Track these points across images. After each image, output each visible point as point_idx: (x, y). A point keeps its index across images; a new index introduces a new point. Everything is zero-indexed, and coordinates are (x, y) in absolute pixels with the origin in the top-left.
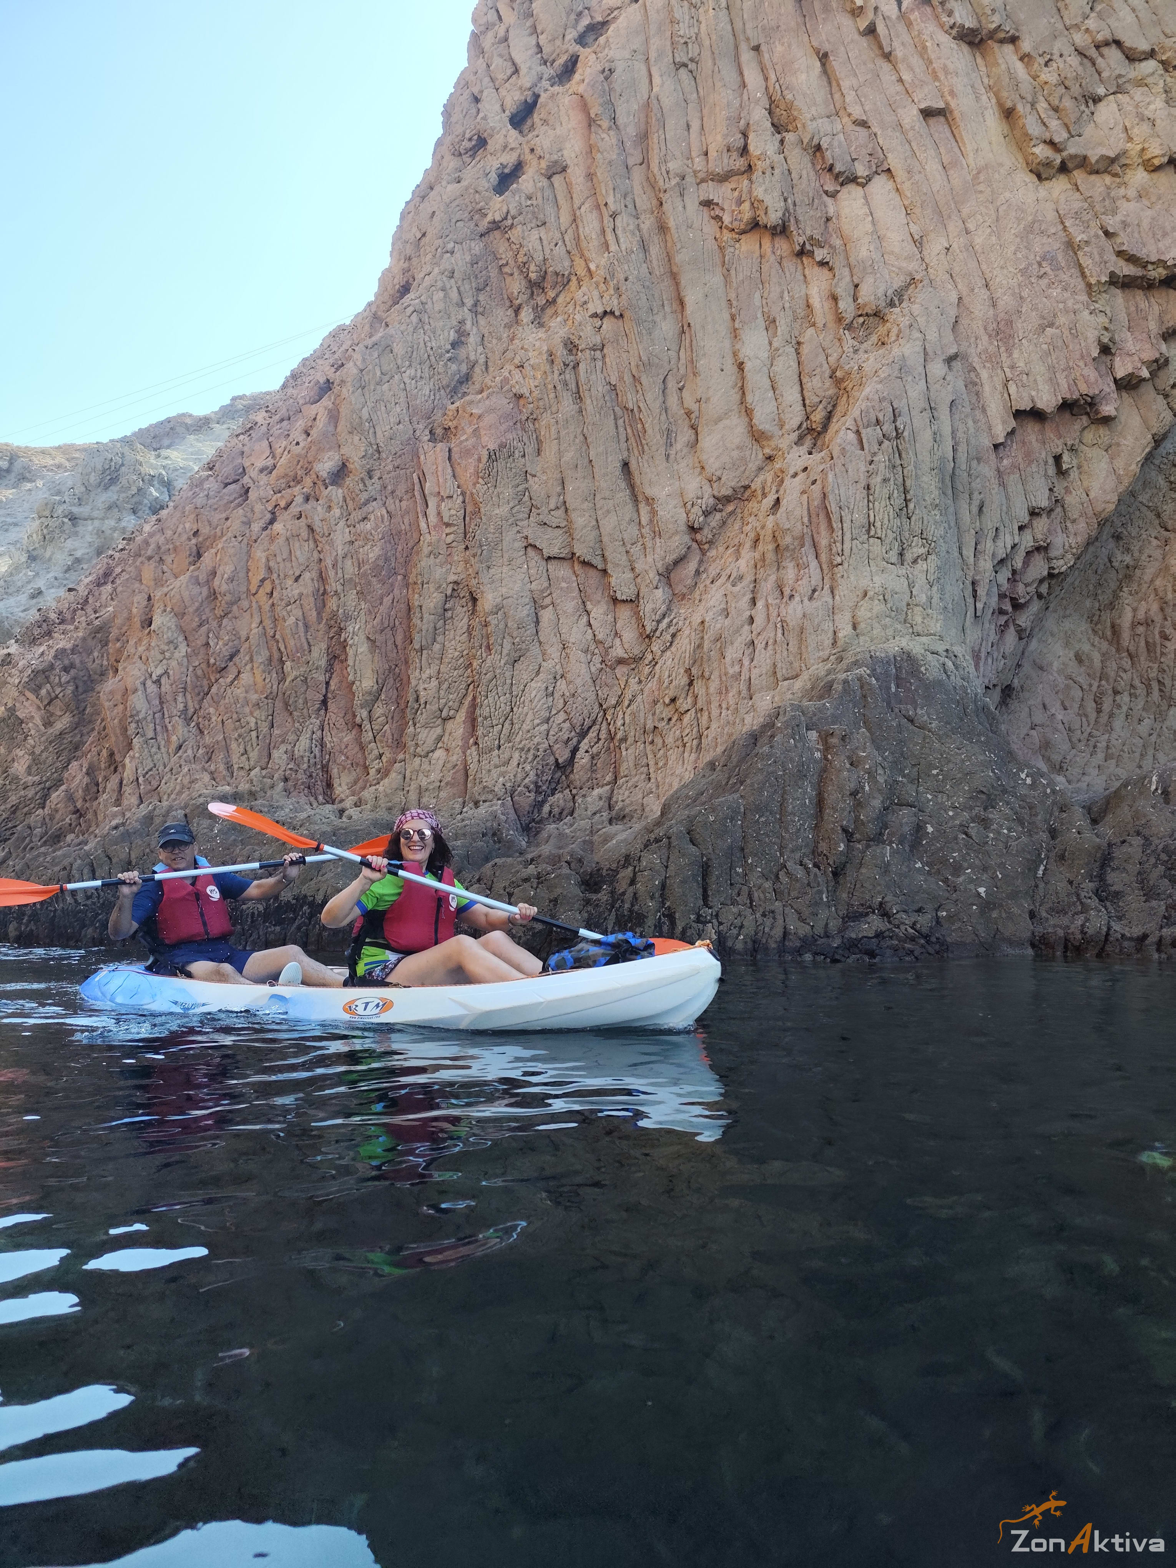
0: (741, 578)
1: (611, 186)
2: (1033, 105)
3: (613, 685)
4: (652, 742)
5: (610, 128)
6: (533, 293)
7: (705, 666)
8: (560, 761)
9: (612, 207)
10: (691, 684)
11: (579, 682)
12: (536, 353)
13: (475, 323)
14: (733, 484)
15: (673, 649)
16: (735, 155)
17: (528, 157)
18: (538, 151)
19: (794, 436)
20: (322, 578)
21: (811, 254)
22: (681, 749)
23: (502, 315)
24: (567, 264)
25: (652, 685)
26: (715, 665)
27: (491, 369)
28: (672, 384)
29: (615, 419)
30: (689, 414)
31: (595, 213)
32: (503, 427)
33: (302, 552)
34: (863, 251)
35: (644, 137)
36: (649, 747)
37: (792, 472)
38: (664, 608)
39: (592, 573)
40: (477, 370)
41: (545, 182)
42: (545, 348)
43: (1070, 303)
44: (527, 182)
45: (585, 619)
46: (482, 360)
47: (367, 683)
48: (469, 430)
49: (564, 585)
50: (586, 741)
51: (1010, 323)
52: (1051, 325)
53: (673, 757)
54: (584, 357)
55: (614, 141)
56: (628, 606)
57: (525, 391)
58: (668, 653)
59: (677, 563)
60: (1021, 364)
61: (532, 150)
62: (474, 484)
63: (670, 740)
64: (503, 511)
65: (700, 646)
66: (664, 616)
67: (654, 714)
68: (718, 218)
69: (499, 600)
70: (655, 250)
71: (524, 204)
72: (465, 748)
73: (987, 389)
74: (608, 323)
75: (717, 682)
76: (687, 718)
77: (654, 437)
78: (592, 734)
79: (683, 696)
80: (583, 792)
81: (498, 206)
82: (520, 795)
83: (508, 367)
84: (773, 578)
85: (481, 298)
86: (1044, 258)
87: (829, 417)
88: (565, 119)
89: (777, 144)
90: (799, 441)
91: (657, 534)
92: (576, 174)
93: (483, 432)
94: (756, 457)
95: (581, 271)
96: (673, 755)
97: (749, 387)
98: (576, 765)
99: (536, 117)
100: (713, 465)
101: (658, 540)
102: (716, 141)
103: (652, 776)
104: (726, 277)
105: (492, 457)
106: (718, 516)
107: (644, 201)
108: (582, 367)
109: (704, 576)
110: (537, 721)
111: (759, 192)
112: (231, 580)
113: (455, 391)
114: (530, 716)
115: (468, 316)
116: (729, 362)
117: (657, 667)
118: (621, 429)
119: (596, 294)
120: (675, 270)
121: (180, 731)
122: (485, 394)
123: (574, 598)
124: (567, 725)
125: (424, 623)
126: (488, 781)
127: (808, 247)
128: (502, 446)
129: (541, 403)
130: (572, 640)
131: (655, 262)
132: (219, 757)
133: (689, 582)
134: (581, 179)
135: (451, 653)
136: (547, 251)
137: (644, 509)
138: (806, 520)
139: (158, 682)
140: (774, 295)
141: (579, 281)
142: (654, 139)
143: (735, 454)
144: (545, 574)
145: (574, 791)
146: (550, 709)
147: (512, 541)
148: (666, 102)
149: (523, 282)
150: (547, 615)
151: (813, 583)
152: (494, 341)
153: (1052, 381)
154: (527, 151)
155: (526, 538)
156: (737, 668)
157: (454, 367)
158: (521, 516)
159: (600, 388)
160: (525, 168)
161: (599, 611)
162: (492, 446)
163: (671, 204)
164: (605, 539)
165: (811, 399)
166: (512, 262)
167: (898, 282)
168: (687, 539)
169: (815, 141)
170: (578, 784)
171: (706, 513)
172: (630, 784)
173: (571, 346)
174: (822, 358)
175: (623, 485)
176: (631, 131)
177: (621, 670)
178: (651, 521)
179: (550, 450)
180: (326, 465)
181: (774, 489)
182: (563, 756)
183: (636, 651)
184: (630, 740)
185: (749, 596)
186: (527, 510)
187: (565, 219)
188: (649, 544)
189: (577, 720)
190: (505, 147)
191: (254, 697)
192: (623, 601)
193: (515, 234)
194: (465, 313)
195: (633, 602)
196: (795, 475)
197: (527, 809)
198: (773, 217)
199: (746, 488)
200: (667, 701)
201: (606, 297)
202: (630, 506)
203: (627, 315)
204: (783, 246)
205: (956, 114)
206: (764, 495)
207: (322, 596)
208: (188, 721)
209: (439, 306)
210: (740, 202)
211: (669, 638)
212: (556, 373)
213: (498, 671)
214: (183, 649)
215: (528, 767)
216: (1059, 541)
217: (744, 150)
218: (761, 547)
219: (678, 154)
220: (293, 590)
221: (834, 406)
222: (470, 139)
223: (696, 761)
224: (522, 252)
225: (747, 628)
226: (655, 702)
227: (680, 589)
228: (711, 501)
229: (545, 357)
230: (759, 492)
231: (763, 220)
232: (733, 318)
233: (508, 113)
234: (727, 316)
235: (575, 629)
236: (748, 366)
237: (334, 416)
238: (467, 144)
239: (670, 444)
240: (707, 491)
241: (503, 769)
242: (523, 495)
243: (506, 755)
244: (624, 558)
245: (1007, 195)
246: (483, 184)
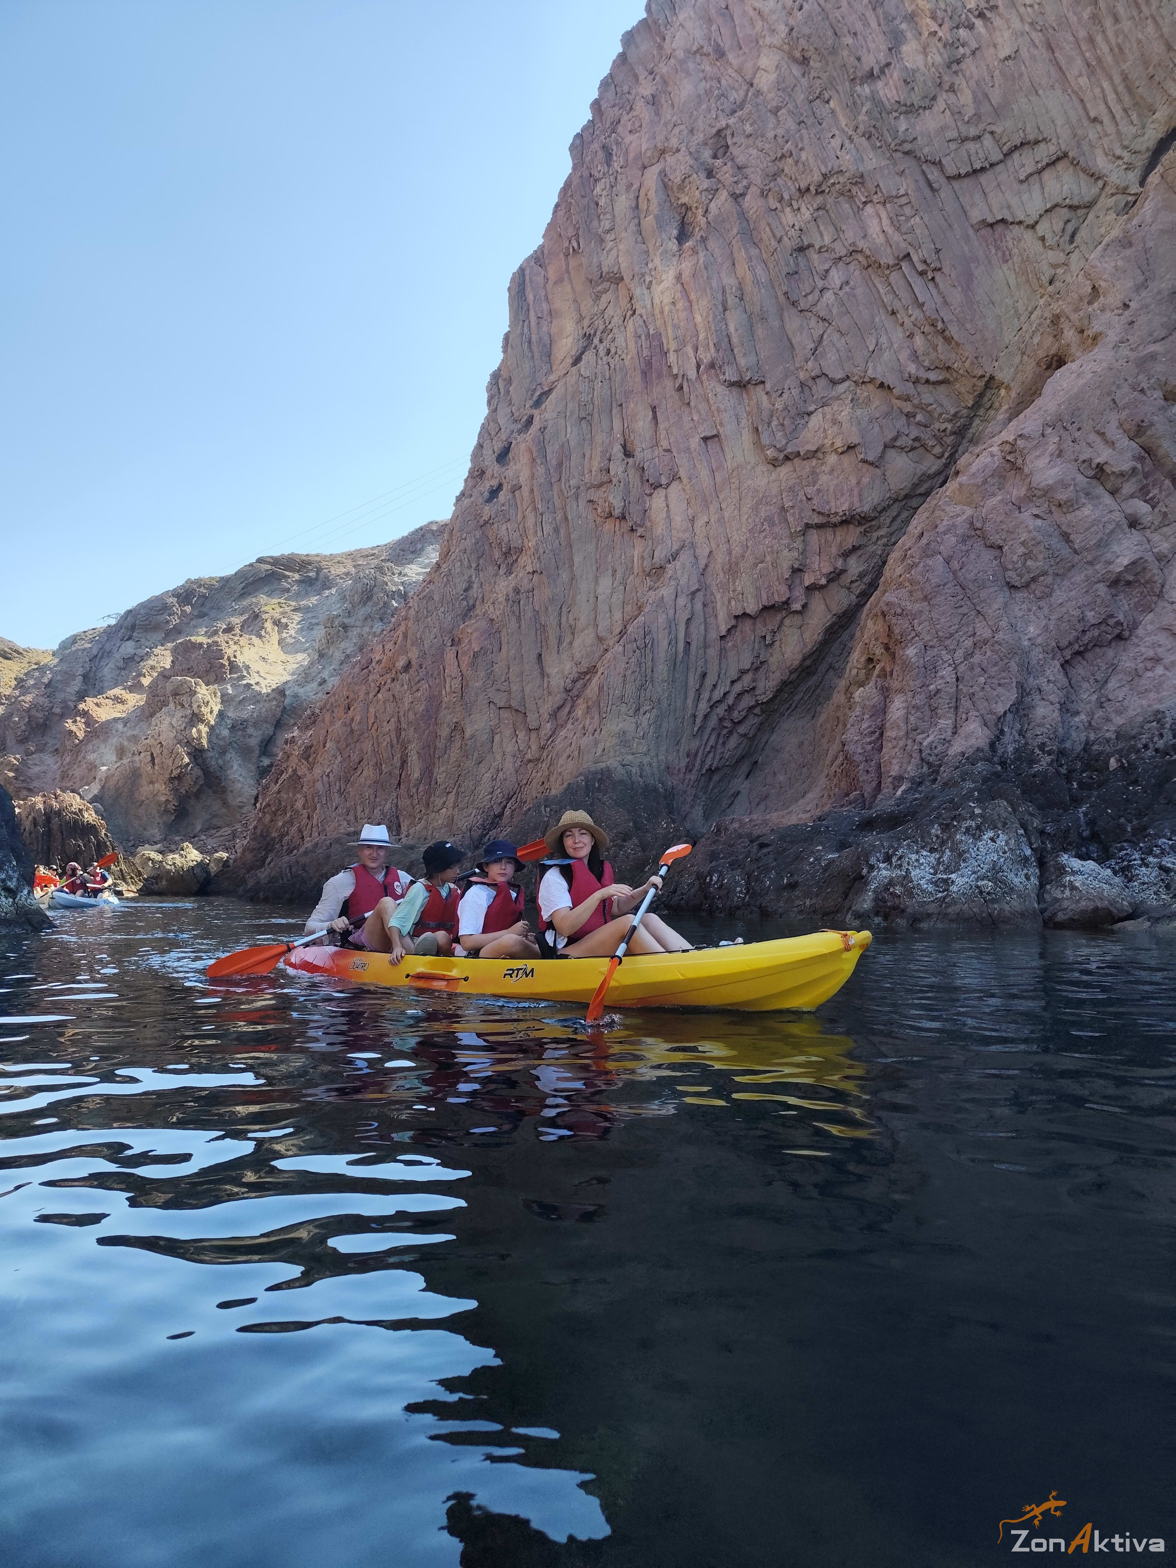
1: (542, 497)
2: (769, 424)
3: (524, 774)
5: (543, 463)
6: (505, 559)
8: (496, 813)
9: (541, 509)
11: (509, 772)
12: (502, 595)
13: (477, 576)
14: (587, 665)
16: (603, 473)
17: (504, 480)
18: (508, 478)
20: (399, 721)
21: (636, 531)
23: (491, 569)
24: (520, 541)
28: (564, 610)
29: (536, 631)
30: (570, 627)
31: (533, 513)
32: (483, 638)
33: (390, 708)
34: (659, 530)
35: (560, 464)
38: (551, 732)
39: (521, 715)
40: (478, 603)
41: (511, 496)
42: (507, 591)
43: (777, 546)
44: (503, 496)
45: (514, 740)
46: (480, 596)
47: (417, 775)
48: (468, 640)
49: (506, 722)
50: (510, 803)
51: (737, 564)
52: (762, 562)
54: (523, 596)
55: (545, 470)
56: (535, 732)
57: (494, 617)
59: (559, 708)
60: (739, 589)
61: (506, 477)
62: (467, 670)
64: (480, 684)
66: (550, 737)
68: (595, 510)
69: (474, 731)
70: (562, 532)
71: (500, 509)
72: (454, 808)
73: (719, 604)
74: (536, 577)
77: (553, 641)
78: (513, 799)
81: (488, 510)
82: (474, 831)
85: (480, 562)
86: (765, 520)
88: (522, 458)
89: (624, 466)
91: (550, 693)
93: (473, 641)
94: (599, 651)
97: (599, 611)
98: (504, 815)
99: (510, 455)
100: (579, 655)
101: (550, 697)
102: (596, 465)
104: (597, 545)
105: (475, 655)
106: (581, 682)
107: (558, 503)
108: (522, 603)
110: (486, 794)
111: (611, 498)
112: (360, 723)
113: (466, 615)
114: (484, 791)
115: (474, 573)
116: (592, 595)
118: (538, 637)
119: (531, 560)
120: (571, 543)
121: (336, 799)
122: (478, 618)
123: (510, 729)
124: (501, 795)
125: (440, 744)
126: (460, 824)
127: (635, 527)
128: (481, 649)
129: (502, 623)
130: (508, 751)
131: (561, 540)
132: (352, 813)
133: (565, 718)
134: (527, 494)
135: (453, 759)
136: (511, 536)
137: (545, 680)
139: (328, 776)
140: (617, 556)
141: (526, 551)
142: (565, 466)
143: (589, 649)
144: (497, 717)
146: (493, 787)
147: (482, 700)
148: (572, 443)
149: (501, 553)
150: (497, 738)
152: (487, 586)
153: (758, 597)
154: (504, 477)
155: (490, 698)
157: (465, 603)
158: (488, 686)
159: (529, 614)
160: (502, 488)
161: (522, 735)
162: (477, 649)
163: (572, 505)
164: (526, 697)
165: (626, 618)
166: (494, 542)
167: (675, 547)
168: (564, 695)
169: (642, 464)
171: (574, 681)
174: (634, 594)
175: (537, 667)
176: (554, 462)
177: (530, 765)
178: (548, 686)
179: (504, 650)
180: (401, 663)
182: (497, 810)
183: (537, 756)
186: (491, 683)
187: (520, 517)
188: (546, 700)
189: (506, 792)
190: (493, 475)
191: (369, 782)
192: (533, 729)
193: (496, 526)
194: (472, 572)
195: (537, 730)
198: (617, 512)
199: (595, 666)
201: (535, 562)
202: (539, 678)
203: (543, 573)
204: (623, 527)
205: (723, 437)
207: (399, 730)
208: (341, 794)
209: (458, 570)
210: (606, 501)
211: (551, 749)
212: (510, 606)
214: (339, 759)
216: (761, 685)
217: (608, 471)
219: (576, 474)
220: (386, 728)
224: (499, 536)
227: (560, 722)
228: (577, 675)
229: (505, 597)
231: (613, 513)
232: (597, 570)
233: (496, 454)
234: (594, 569)
235: (509, 745)
237: (405, 636)
238: (478, 473)
239: (560, 643)
240: (575, 669)
242: (490, 674)
243: (470, 812)
244: (534, 707)
245: (750, 482)
246: (481, 500)
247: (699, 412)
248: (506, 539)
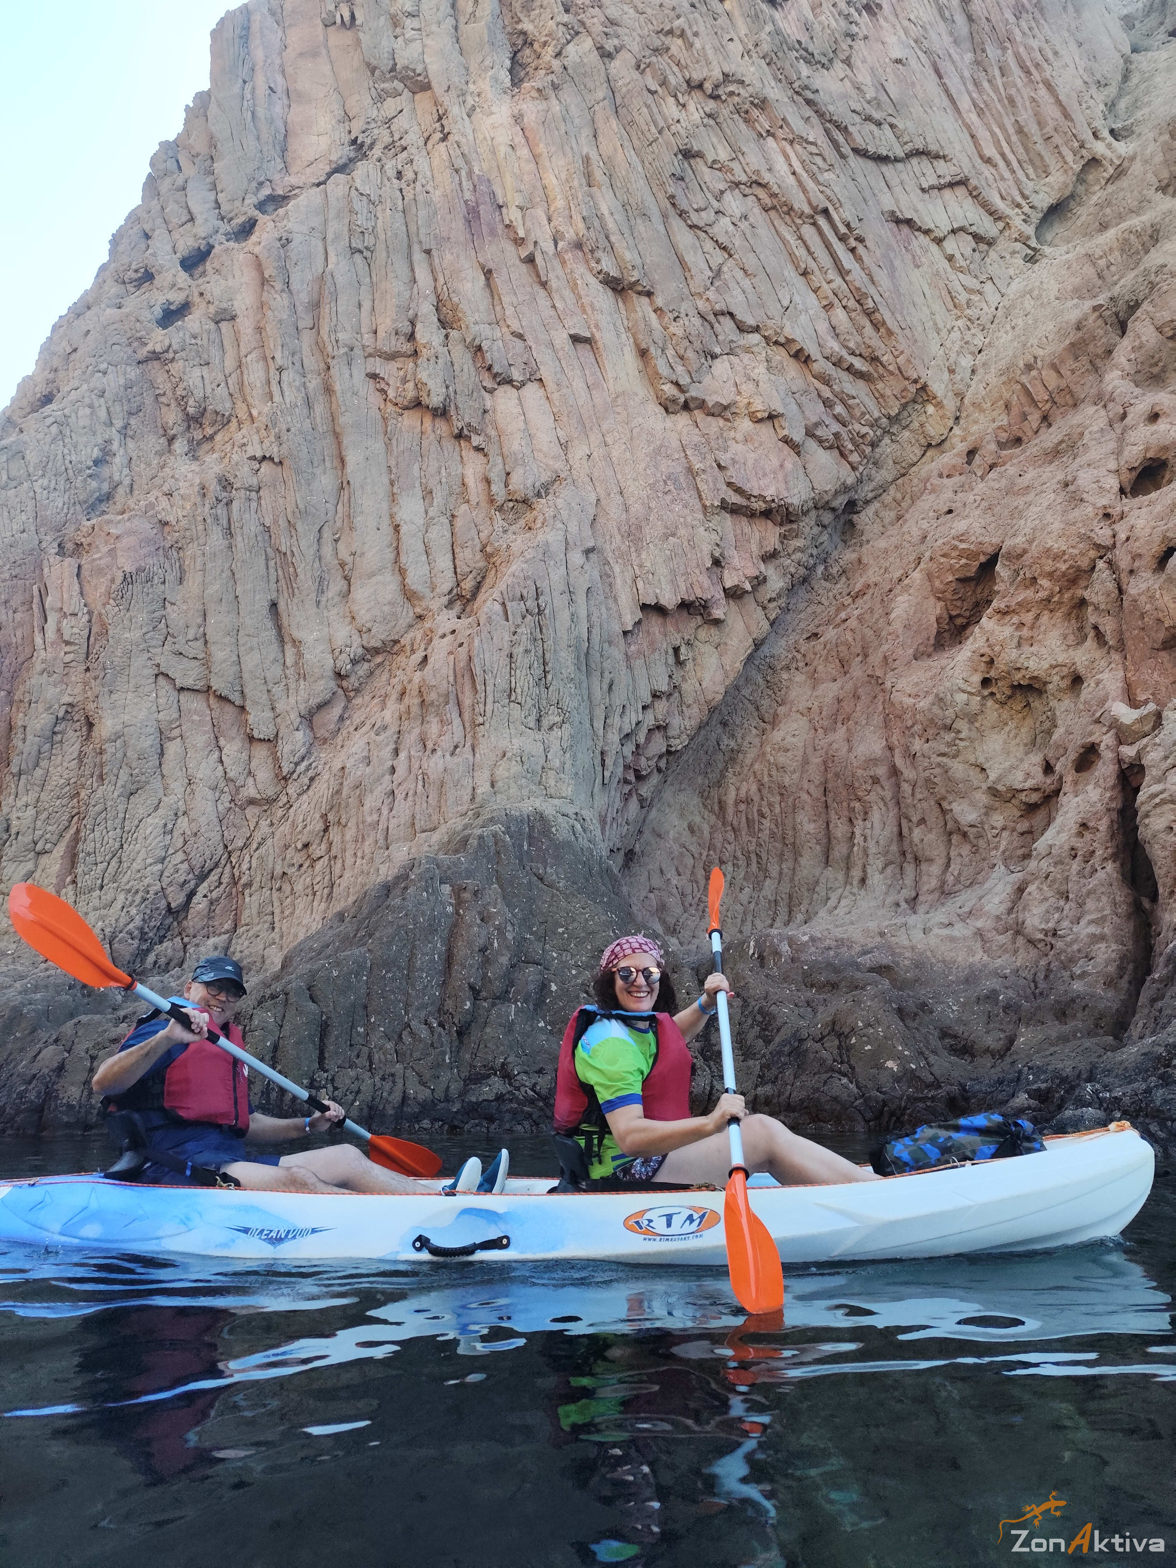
0: (385, 728)
1: (280, 342)
2: (662, 350)
3: (240, 828)
4: (280, 889)
5: (283, 291)
6: (189, 427)
7: (342, 812)
8: (173, 905)
9: (279, 361)
10: (326, 830)
11: (203, 820)
12: (187, 484)
13: (123, 445)
14: (383, 637)
15: (310, 792)
16: (402, 339)
17: (196, 299)
18: (208, 296)
19: (445, 600)
21: (468, 439)
22: (310, 898)
23: (154, 442)
24: (228, 405)
25: (285, 828)
26: (353, 812)
27: (136, 492)
28: (327, 534)
29: (267, 560)
30: (342, 565)
31: (261, 364)
32: (143, 552)
34: (515, 444)
35: (316, 305)
36: (275, 894)
37: (440, 633)
38: (303, 750)
39: (229, 708)
40: (121, 490)
41: (212, 326)
42: (198, 481)
43: (689, 519)
44: (193, 322)
45: (216, 755)
46: (127, 481)
48: (105, 549)
49: (196, 718)
50: (205, 884)
51: (639, 528)
52: (673, 535)
53: (301, 906)
54: (239, 497)
55: (286, 303)
56: (265, 745)
57: (172, 519)
58: (305, 797)
59: (321, 706)
60: (648, 564)
61: (201, 294)
62: (104, 605)
63: (299, 887)
64: (135, 635)
65: (338, 792)
66: (303, 759)
67: (284, 859)
68: (383, 391)
69: (119, 727)
70: (319, 409)
71: (188, 341)
72: (60, 886)
73: (619, 581)
74: (266, 467)
75: (354, 830)
76: (319, 865)
77: (306, 582)
78: (213, 878)
79: (317, 841)
80: (196, 941)
81: (160, 338)
82: (120, 942)
83: (155, 493)
84: (416, 731)
85: (133, 421)
86: (669, 478)
87: (478, 586)
88: (238, 274)
89: (442, 338)
90: (450, 605)
91: (302, 676)
92: (246, 325)
93: (119, 553)
94: (407, 615)
95: (242, 414)
96: (301, 903)
97: (403, 548)
98: (191, 911)
99: (208, 265)
100: (364, 617)
101: (302, 682)
102: (386, 325)
103: (277, 925)
104: (388, 445)
105: (128, 579)
106: (366, 666)
107: (312, 362)
108: (235, 505)
109: (348, 722)
110: (149, 861)
111: (423, 376)
113: (92, 507)
114: (142, 854)
115: (116, 438)
116: (386, 523)
117: (292, 810)
118: (272, 571)
119: (256, 438)
120: (338, 430)
122: (126, 516)
123: (205, 732)
124: (185, 866)
125: (26, 746)
127: (466, 432)
128: (140, 570)
129: (188, 533)
130: (199, 776)
131: (318, 420)
133: (332, 726)
134: (249, 331)
135: (56, 780)
136: (209, 391)
137: (290, 651)
138: (451, 679)
140: (432, 469)
141: (240, 423)
142: (325, 310)
143: (386, 609)
144: (175, 705)
145: (186, 940)
146: (166, 847)
147: (141, 667)
148: (340, 280)
149: (180, 415)
150: (173, 748)
151: (456, 740)
152: (143, 466)
153: (673, 582)
154: (196, 294)
155: (158, 666)
156: (375, 817)
157: (94, 484)
158: (154, 643)
159: (253, 528)
160: (193, 309)
161: (233, 748)
162: (128, 569)
163: (339, 372)
164: (246, 676)
165: (462, 568)
166: (169, 393)
167: (545, 477)
168: (332, 684)
169: (477, 343)
170: (191, 931)
171: (354, 662)
172: (251, 933)
173: (226, 484)
174: (474, 532)
175: (270, 624)
176: (303, 297)
177: (252, 812)
178: (296, 663)
179: (193, 581)
181: (423, 646)
182: (177, 899)
183: (270, 792)
184: (256, 886)
185: (392, 746)
186: (162, 638)
187: (230, 363)
188: (292, 686)
189: (197, 862)
190: (174, 285)
192: (260, 740)
193: (176, 368)
194: (113, 433)
195: (272, 741)
196: (443, 636)
197: (128, 957)
198: (435, 400)
199: (396, 642)
200: (299, 846)
201: (267, 443)
202: (275, 646)
203: (286, 463)
204: (442, 427)
205: (600, 345)
206: (413, 651)
209: (84, 422)
210: (405, 381)
211: (306, 781)
212: (207, 506)
213: (109, 803)
215: (134, 911)
216: (676, 722)
217: (411, 337)
218: (406, 700)
219: (348, 327)
221: (484, 577)
222: (136, 271)
223: (325, 911)
224: (181, 386)
225: (388, 777)
226: (286, 847)
227: (321, 733)
228: (360, 651)
229: (197, 489)
230: (408, 648)
231: (425, 400)
232: (392, 483)
233: (179, 255)
234: (385, 480)
235: (204, 764)
236: (403, 529)
238: (131, 275)
239: (321, 591)
240: (356, 641)
241: (103, 912)
242: (159, 621)
243: (109, 897)
244: (265, 696)
245: (640, 420)
246: (146, 315)
247: (563, 299)
248: (199, 394)
